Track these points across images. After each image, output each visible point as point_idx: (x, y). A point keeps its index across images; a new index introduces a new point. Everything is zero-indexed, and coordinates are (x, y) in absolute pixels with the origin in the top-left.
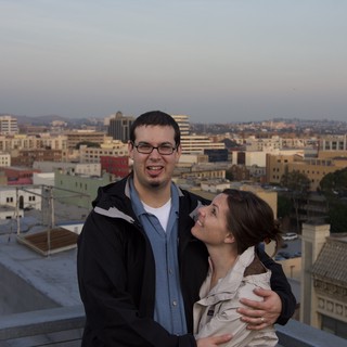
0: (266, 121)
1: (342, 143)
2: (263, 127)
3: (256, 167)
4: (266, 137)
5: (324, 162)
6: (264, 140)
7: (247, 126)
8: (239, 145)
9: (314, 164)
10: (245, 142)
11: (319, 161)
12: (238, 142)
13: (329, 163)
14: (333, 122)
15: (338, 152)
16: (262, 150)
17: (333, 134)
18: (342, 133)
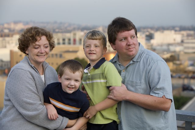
1: (69, 40)
2: (5, 28)
3: (2, 61)
4: (8, 36)
5: (56, 55)
11: (52, 55)
13: (61, 56)
14: (61, 23)
15: (67, 47)
16: (5, 47)
17: (62, 32)
18: (69, 32)
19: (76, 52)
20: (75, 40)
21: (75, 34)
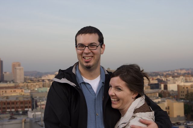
3: (173, 91)
6: (176, 78)
7: (167, 72)
8: (164, 81)
10: (167, 80)
12: (164, 80)
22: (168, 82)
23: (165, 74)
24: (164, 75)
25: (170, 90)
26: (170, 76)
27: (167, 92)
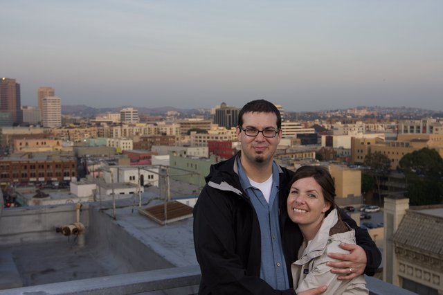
0: (350, 109)
1: (419, 127)
2: (348, 114)
3: (343, 148)
4: (351, 123)
5: (402, 144)
6: (349, 125)
7: (333, 114)
8: (327, 130)
9: (394, 146)
10: (332, 127)
11: (398, 144)
12: (326, 128)
13: (407, 145)
14: (410, 109)
15: (415, 135)
16: (347, 134)
17: (410, 119)
18: (419, 118)
19: (426, 141)
20: (425, 128)
21: (425, 122)
22: (335, 132)
23: (329, 116)
24: (327, 117)
25: (338, 147)
26: (338, 121)
27: (332, 151)
